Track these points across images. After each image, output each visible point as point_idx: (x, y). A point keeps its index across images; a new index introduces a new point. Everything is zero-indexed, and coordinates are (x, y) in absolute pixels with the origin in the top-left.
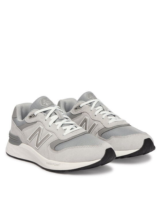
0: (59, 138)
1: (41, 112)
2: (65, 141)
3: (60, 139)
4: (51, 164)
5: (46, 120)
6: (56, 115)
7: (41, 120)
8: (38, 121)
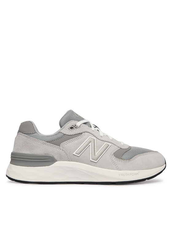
0: (120, 147)
7: (88, 131)
8: (84, 132)
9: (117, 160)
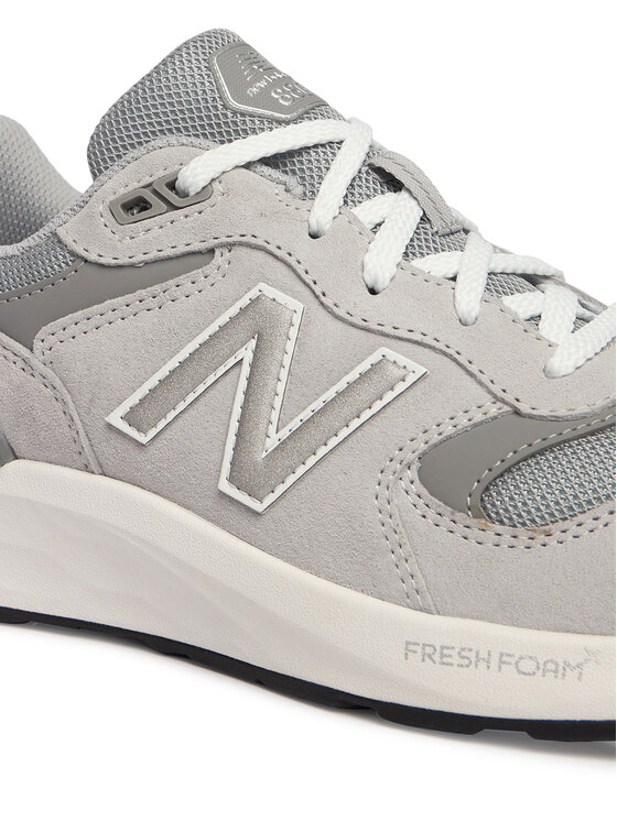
0: (509, 397)
1: (248, 166)
2: (582, 428)
3: (524, 408)
4: (470, 658)
5: (314, 236)
6: (391, 196)
7: (266, 233)
8: (230, 246)
9: (431, 513)
